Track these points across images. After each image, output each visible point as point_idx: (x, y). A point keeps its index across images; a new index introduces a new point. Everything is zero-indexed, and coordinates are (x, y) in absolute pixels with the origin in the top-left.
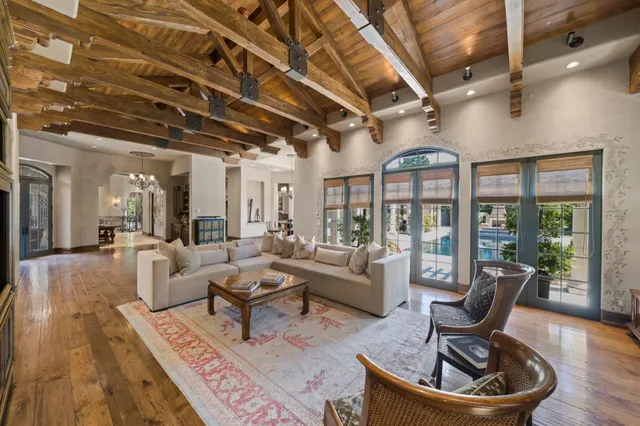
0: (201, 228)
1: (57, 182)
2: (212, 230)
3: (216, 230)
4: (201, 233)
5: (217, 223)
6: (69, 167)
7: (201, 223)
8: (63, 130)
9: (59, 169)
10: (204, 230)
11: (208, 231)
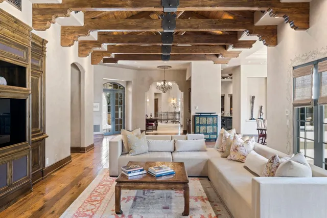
0: (197, 122)
1: (127, 90)
2: (206, 125)
3: (210, 125)
4: (197, 127)
5: (211, 119)
6: (131, 82)
7: (197, 118)
8: (114, 60)
9: (128, 83)
10: (199, 125)
11: (203, 125)
